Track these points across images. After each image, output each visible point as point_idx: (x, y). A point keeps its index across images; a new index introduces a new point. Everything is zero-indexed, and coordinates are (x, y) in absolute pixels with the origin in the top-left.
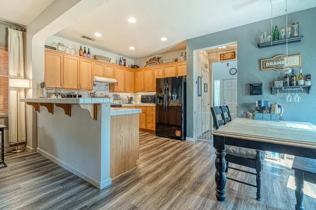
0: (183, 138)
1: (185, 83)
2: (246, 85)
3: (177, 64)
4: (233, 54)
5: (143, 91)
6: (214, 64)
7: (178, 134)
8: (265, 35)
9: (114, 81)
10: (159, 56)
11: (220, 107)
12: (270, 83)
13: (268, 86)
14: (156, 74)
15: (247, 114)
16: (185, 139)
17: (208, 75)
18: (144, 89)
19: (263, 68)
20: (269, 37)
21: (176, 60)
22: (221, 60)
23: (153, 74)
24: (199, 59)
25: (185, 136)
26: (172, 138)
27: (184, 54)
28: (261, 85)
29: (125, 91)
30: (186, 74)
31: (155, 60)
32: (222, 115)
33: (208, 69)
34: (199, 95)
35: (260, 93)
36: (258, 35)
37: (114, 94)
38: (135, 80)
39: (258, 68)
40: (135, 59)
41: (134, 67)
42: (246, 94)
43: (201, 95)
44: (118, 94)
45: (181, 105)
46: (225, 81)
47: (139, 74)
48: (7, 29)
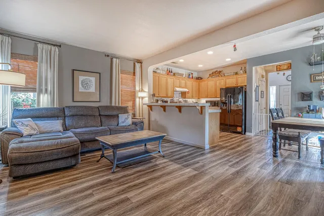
0: (243, 133)
1: (246, 92)
2: (298, 94)
3: (237, 76)
4: (289, 65)
5: (207, 97)
6: (270, 74)
7: (239, 129)
8: (316, 56)
9: (186, 90)
10: (220, 70)
11: (276, 109)
12: (319, 92)
13: (318, 94)
14: (218, 84)
15: (299, 115)
16: (245, 134)
17: (264, 84)
18: (208, 95)
19: (314, 81)
20: (319, 58)
21: (236, 73)
22: (277, 71)
23: (216, 85)
24: (257, 72)
25: (245, 131)
26: (234, 132)
27: (243, 68)
28: (311, 93)
29: (192, 97)
30: (246, 84)
31: (217, 73)
32: (277, 114)
33: (264, 79)
34: (256, 101)
35: (311, 99)
36: (309, 56)
37: (184, 99)
38: (199, 88)
39: (309, 81)
40: (198, 72)
41: (199, 78)
42: (299, 100)
43: (258, 101)
44: (186, 99)
45: (241, 108)
46: (282, 87)
47: (203, 84)
48: (134, 63)
